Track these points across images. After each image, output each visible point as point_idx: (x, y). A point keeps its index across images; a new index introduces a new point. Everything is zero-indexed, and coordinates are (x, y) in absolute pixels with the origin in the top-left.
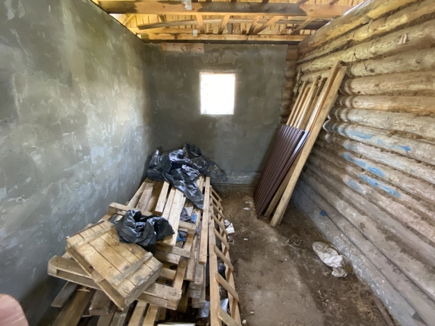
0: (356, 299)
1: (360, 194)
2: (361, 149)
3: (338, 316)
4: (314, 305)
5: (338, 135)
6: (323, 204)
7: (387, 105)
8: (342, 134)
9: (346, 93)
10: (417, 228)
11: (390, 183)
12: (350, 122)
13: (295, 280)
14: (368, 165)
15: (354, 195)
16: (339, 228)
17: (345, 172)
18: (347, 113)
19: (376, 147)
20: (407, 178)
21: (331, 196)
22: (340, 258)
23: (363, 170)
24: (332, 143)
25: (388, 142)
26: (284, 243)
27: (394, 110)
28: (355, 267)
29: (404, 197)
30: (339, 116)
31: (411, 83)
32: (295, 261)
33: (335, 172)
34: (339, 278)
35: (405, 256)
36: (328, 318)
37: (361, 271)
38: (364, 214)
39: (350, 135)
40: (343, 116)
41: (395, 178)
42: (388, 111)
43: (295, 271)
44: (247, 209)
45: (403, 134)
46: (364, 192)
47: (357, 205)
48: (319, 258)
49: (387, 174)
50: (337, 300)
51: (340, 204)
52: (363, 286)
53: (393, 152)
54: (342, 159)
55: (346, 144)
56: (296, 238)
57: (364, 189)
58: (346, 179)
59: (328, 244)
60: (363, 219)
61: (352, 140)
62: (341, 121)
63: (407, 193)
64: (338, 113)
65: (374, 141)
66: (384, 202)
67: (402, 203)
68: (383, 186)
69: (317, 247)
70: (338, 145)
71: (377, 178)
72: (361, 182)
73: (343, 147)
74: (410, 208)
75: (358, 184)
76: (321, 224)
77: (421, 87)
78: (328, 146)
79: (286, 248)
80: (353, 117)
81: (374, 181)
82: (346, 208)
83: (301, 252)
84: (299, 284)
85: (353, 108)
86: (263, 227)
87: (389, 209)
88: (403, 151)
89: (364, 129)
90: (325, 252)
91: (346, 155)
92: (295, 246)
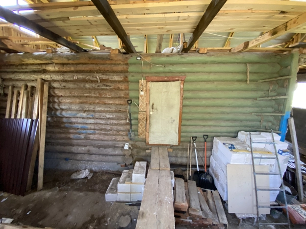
0: (101, 177)
1: (81, 139)
2: (74, 120)
3: (101, 187)
4: (92, 193)
5: (57, 117)
6: (64, 156)
7: (78, 101)
8: (60, 116)
9: (52, 95)
10: (105, 139)
11: (91, 129)
12: (62, 110)
13: (78, 195)
14: (80, 126)
15: (79, 141)
16: (78, 160)
17: (70, 133)
18: (59, 105)
19: (80, 118)
20: (96, 125)
21: (67, 148)
22: (87, 170)
23: (78, 129)
24: (55, 121)
25: (84, 115)
26: (56, 190)
27: (82, 103)
28: (93, 169)
29: (97, 132)
30: (54, 107)
31: (84, 93)
32: (70, 190)
33: (63, 136)
34: (92, 177)
35: (106, 149)
36: (99, 191)
37: (96, 168)
38: (86, 146)
39: (66, 116)
40: (57, 107)
41: (92, 127)
42: (79, 103)
43: (75, 192)
44: (4, 200)
45: (88, 111)
46: (83, 137)
47: (82, 144)
48: (79, 179)
49: (89, 126)
50: (97, 184)
51: (74, 149)
52: (100, 172)
53: (87, 118)
54: (65, 127)
55: (65, 120)
56: (59, 183)
57: (82, 136)
58: (72, 136)
59: (77, 171)
60: (88, 148)
61: (66, 117)
62: (57, 110)
63: (98, 130)
64: (53, 105)
65: (79, 115)
66: (92, 137)
67: (97, 134)
68: (89, 131)
69: (74, 176)
70: (59, 122)
71: (85, 129)
72: (79, 134)
73: (63, 122)
74: (100, 134)
75: (79, 135)
76: (68, 166)
77: (88, 95)
78: (52, 124)
79: (60, 190)
80: (64, 107)
81: (85, 131)
82: (78, 149)
83: (69, 186)
84: (81, 194)
85: (60, 103)
86: (34, 196)
87: (95, 138)
88: (91, 117)
89: (72, 112)
90: (79, 174)
91: (67, 125)
92: (63, 186)
